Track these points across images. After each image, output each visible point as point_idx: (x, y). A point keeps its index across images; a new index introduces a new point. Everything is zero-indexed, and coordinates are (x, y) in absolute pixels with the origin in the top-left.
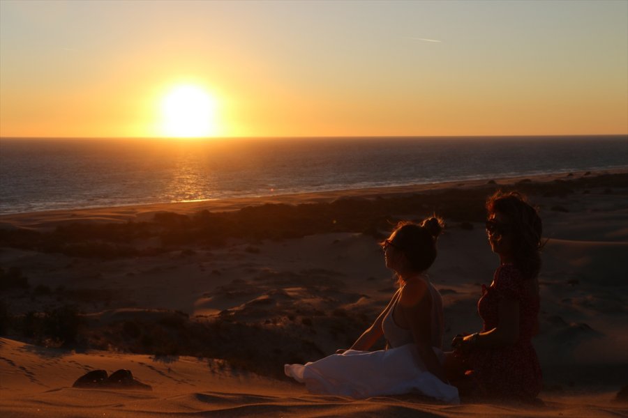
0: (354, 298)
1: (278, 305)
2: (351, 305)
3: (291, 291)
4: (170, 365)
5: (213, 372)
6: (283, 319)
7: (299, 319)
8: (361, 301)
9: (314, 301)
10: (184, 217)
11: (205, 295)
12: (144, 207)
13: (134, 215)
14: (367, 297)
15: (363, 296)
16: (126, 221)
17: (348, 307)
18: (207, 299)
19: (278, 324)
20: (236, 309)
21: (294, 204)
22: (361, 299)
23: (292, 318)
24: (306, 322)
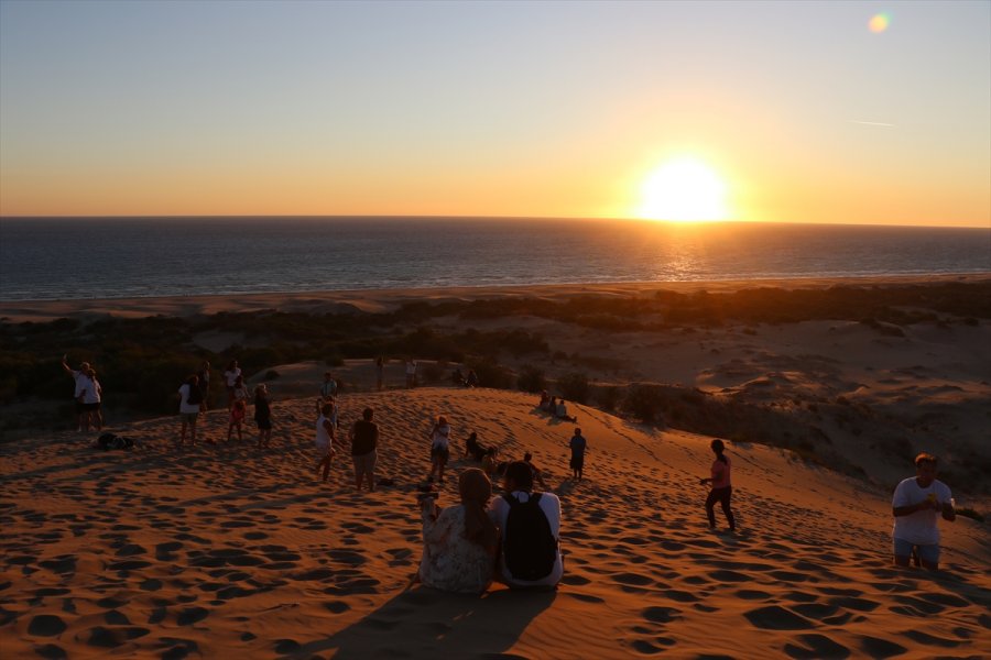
0: (853, 387)
1: (778, 387)
2: (851, 393)
3: (790, 375)
4: (750, 452)
5: (789, 462)
6: (788, 402)
7: (804, 404)
8: (860, 390)
9: (813, 387)
10: (683, 296)
11: (705, 372)
12: (647, 285)
13: (637, 292)
14: (867, 387)
15: (862, 385)
16: (630, 297)
17: (847, 395)
18: (707, 376)
19: (786, 408)
20: (737, 388)
21: (789, 289)
22: (861, 389)
23: (797, 403)
24: (811, 408)
